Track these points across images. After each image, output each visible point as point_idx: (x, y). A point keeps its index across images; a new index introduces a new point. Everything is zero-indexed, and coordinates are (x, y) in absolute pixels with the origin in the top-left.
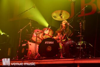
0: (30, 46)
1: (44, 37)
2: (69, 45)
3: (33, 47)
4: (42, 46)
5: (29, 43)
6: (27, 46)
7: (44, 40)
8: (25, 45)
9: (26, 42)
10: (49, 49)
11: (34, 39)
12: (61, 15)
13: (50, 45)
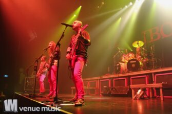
0: (121, 65)
1: (130, 59)
2: (146, 62)
3: (123, 66)
4: (129, 65)
5: (121, 63)
6: (120, 66)
7: (129, 61)
8: (118, 65)
9: (118, 63)
10: (134, 65)
11: (123, 60)
12: (138, 44)
13: (134, 63)
